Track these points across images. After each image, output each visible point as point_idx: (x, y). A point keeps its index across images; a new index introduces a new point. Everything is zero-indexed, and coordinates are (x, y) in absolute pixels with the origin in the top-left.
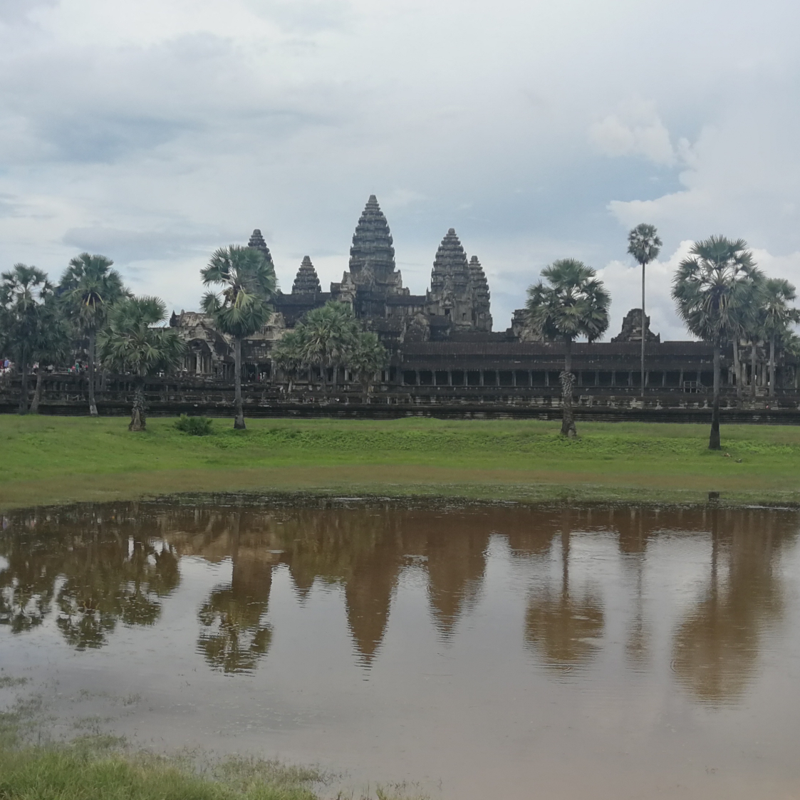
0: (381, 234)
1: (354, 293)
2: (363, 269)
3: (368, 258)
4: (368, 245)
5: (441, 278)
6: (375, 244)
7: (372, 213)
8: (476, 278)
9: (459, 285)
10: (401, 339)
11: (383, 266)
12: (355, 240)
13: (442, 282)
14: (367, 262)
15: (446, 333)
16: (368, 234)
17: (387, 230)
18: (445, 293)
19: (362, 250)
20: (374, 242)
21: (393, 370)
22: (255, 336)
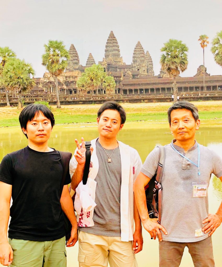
0: (115, 44)
1: (106, 65)
2: (109, 56)
4: (111, 48)
7: (111, 37)
8: (148, 58)
9: (142, 61)
10: (122, 79)
11: (116, 55)
12: (106, 47)
13: (136, 60)
14: (111, 54)
15: (138, 77)
16: (111, 45)
17: (117, 43)
18: (138, 64)
19: (109, 50)
20: (112, 47)
21: (119, 90)
22: (71, 79)
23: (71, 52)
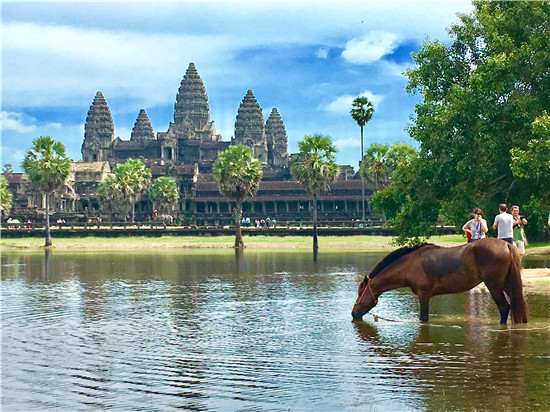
0: (199, 93)
1: (175, 140)
2: (184, 120)
3: (188, 112)
4: (188, 102)
5: (241, 128)
6: (194, 101)
7: (191, 77)
8: (276, 125)
10: (195, 180)
11: (200, 118)
12: (178, 98)
13: (242, 131)
14: (187, 115)
16: (188, 93)
17: (203, 91)
18: (245, 140)
19: (184, 106)
20: (192, 99)
21: (188, 203)
22: (88, 179)
23: (97, 111)
